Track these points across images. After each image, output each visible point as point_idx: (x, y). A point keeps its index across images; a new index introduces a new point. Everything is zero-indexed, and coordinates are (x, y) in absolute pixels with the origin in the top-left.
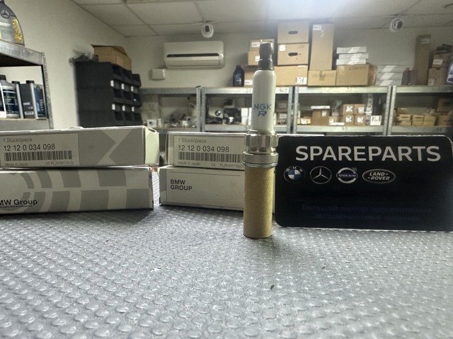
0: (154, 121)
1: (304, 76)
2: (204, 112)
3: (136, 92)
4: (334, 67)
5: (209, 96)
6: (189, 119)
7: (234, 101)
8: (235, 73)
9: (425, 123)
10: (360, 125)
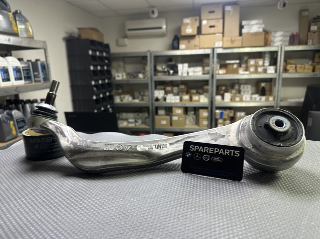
0: (120, 75)
1: (220, 41)
4: (241, 34)
5: (156, 57)
6: (144, 73)
7: (174, 59)
8: (174, 40)
9: (306, 71)
10: (260, 73)
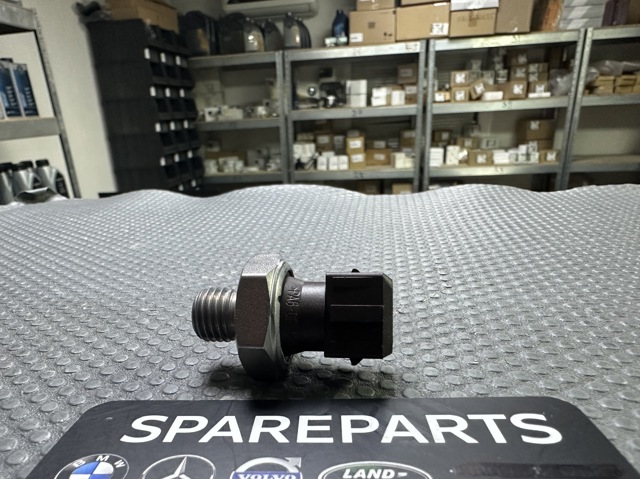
1: (444, 22)
2: (289, 90)
3: (185, 65)
5: (295, 65)
6: (267, 104)
7: (334, 71)
8: (335, 23)
